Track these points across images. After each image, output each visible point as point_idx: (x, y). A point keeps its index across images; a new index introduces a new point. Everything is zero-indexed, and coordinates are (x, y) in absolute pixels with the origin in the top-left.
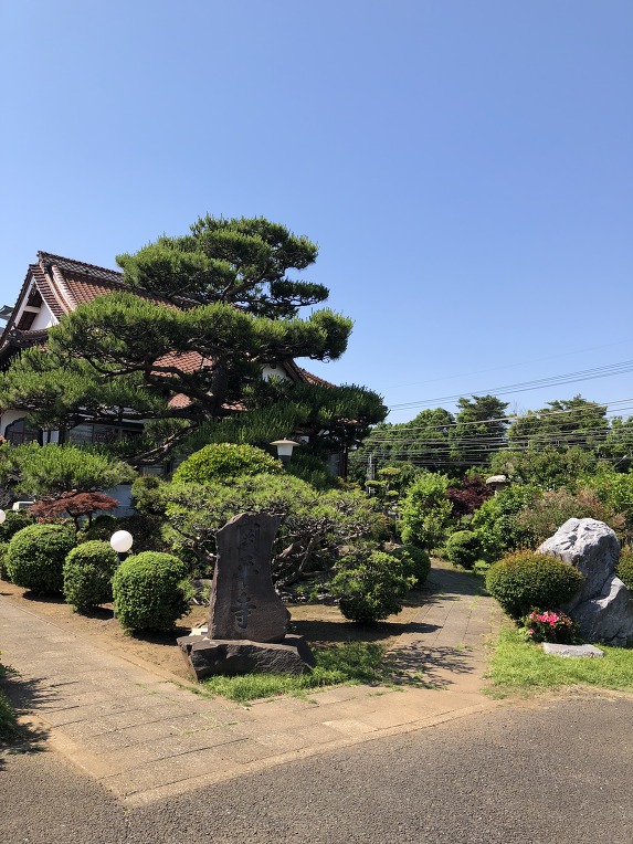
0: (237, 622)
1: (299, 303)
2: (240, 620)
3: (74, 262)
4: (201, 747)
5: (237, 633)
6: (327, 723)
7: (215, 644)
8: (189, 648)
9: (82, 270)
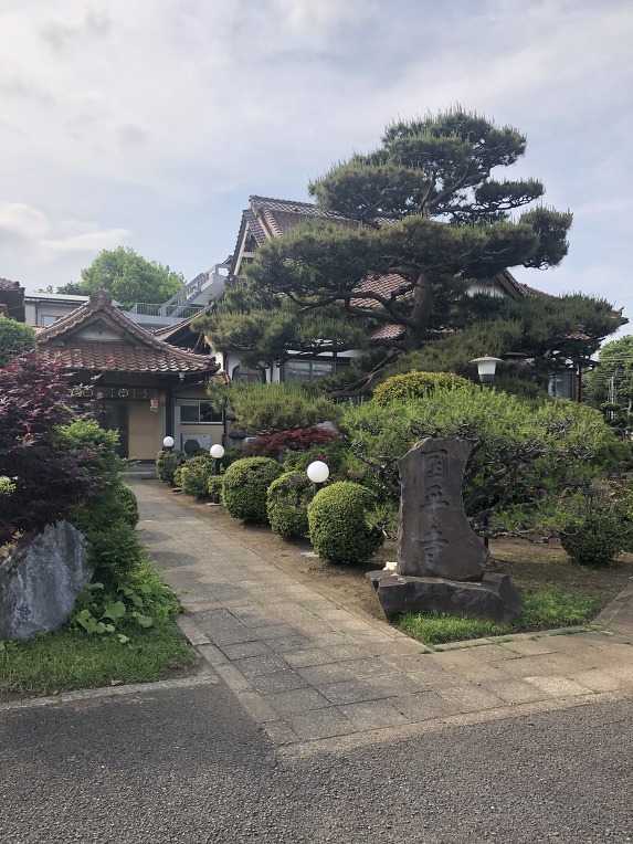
0: (427, 558)
1: (509, 205)
2: (431, 555)
3: (284, 202)
4: (375, 696)
5: (428, 570)
6: (529, 679)
7: (403, 580)
8: (376, 584)
9: (291, 209)
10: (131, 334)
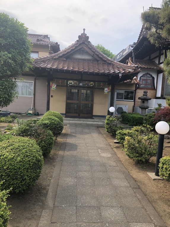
10: (97, 55)
